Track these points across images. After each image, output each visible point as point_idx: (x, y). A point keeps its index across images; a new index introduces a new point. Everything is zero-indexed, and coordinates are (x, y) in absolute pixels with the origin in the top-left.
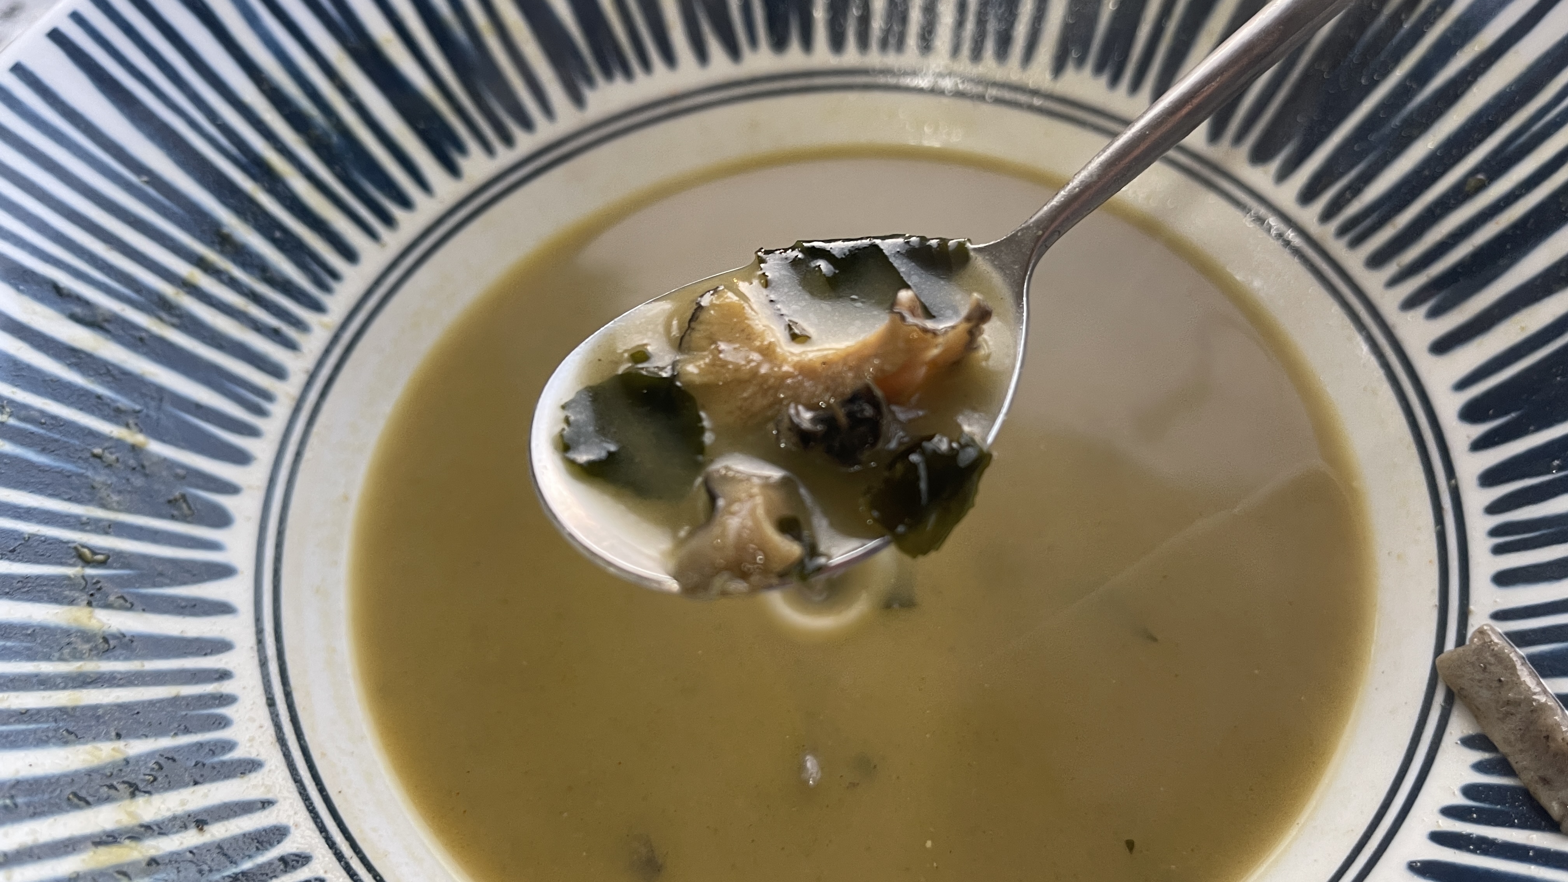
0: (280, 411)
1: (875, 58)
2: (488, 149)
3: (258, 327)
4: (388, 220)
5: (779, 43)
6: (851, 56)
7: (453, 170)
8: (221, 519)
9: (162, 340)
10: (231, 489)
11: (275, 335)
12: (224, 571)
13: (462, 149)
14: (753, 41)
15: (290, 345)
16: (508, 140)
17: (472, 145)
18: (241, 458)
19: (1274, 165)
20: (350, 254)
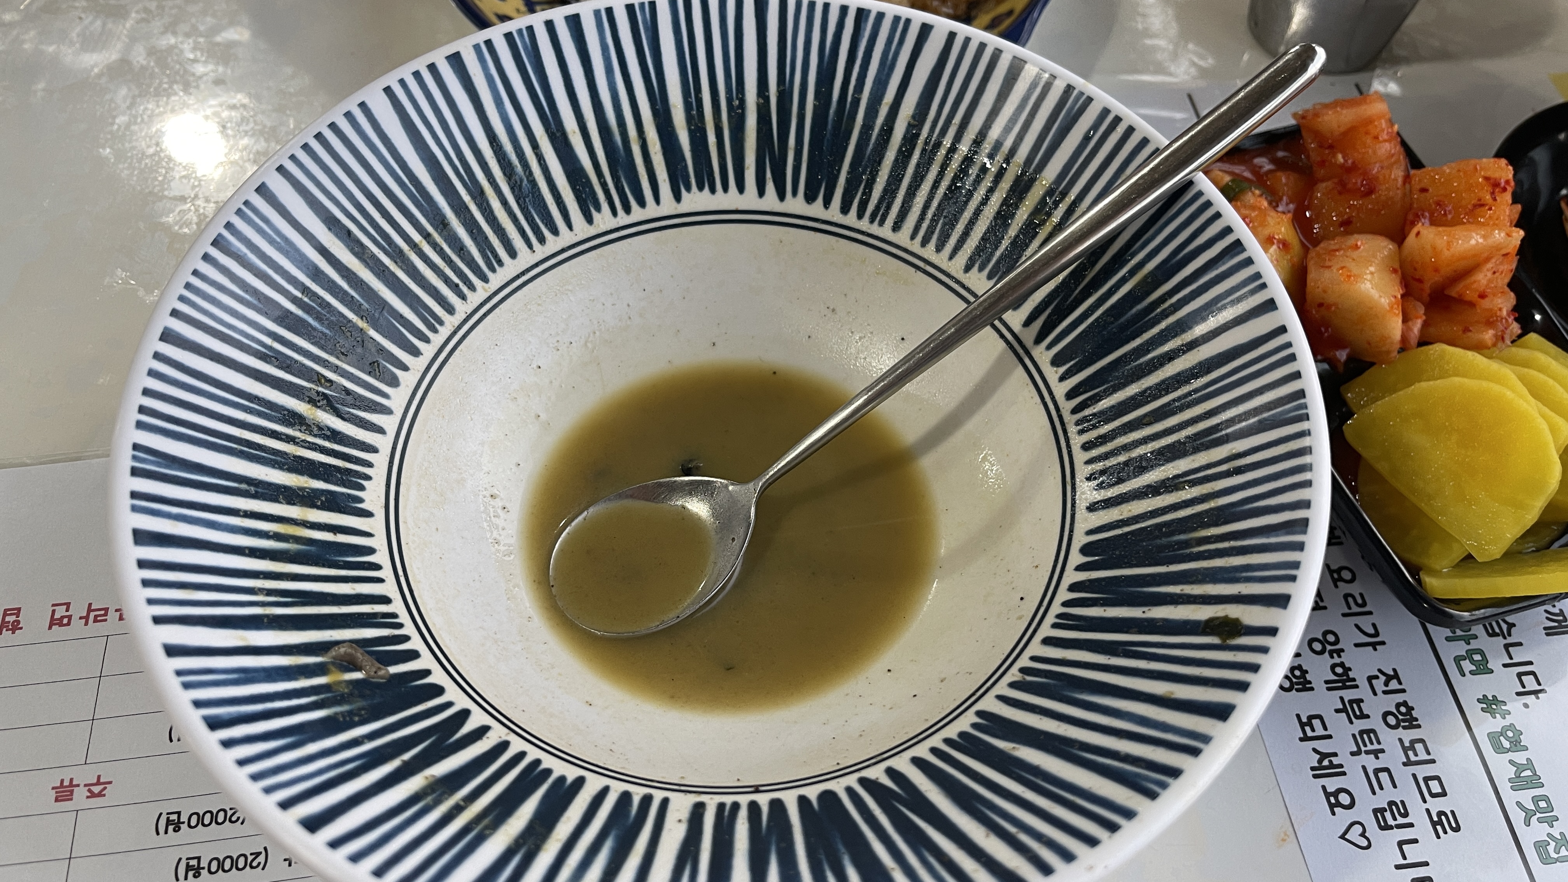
0: (444, 332)
1: (864, 224)
2: (614, 213)
3: (447, 281)
4: (542, 240)
5: (810, 198)
6: (851, 219)
7: (589, 220)
8: (394, 382)
9: (393, 275)
10: (405, 368)
11: (455, 288)
12: (387, 411)
13: (598, 209)
14: (795, 193)
15: (463, 297)
16: (627, 210)
17: (605, 207)
18: (415, 352)
19: (1062, 370)
20: (513, 253)
